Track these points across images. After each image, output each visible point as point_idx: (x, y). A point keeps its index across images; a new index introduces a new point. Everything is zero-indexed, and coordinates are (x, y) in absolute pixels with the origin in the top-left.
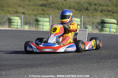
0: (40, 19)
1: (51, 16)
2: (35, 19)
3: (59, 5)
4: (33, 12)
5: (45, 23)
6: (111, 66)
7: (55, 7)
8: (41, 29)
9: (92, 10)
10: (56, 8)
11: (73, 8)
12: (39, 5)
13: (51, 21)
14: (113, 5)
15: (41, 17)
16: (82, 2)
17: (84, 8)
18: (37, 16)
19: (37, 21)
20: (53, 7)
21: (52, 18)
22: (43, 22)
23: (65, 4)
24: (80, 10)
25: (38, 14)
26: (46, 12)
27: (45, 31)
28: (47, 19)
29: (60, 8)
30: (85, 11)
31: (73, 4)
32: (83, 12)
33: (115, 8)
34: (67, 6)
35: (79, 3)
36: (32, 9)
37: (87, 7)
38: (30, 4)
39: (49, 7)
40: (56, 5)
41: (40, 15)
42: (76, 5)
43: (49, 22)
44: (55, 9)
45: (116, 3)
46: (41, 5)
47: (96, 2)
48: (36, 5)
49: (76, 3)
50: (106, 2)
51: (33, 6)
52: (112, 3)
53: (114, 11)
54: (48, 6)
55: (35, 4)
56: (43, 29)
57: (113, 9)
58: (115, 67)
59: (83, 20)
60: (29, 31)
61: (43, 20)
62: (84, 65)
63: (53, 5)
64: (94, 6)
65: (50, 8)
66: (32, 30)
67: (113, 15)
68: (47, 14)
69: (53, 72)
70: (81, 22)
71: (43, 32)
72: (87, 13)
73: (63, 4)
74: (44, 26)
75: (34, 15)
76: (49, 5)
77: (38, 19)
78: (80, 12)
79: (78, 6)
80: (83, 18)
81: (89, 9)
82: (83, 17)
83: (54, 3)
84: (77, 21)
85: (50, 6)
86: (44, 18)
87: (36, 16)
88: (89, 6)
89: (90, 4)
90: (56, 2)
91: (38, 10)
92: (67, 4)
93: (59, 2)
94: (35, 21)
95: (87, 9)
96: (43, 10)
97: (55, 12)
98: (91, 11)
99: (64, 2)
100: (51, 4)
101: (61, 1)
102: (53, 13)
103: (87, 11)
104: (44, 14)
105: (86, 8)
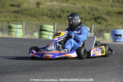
0: (13, 26)
1: (24, 23)
2: (8, 26)
3: (32, 12)
4: (6, 19)
5: (18, 29)
6: (85, 74)
7: (28, 13)
8: (14, 36)
9: (65, 17)
10: (29, 15)
11: (46, 15)
12: (12, 12)
13: (24, 28)
14: (85, 12)
15: (13, 24)
16: (55, 10)
17: (57, 15)
18: (10, 22)
19: (10, 27)
20: (25, 14)
21: (25, 25)
22: (16, 28)
23: (37, 11)
24: (53, 17)
25: (11, 21)
26: (18, 19)
27: (18, 38)
28: (20, 26)
29: (33, 14)
30: (58, 18)
31: (46, 11)
32: (55, 19)
33: (88, 16)
34: (40, 13)
35: (51, 10)
36: (5, 16)
37: (60, 14)
38: (3, 10)
39: (21, 14)
40: (29, 12)
41: (13, 22)
42: (48, 12)
43: (22, 29)
44: (27, 16)
45: (89, 11)
46: (14, 12)
47: (69, 9)
48: (8, 12)
49: (48, 10)
50: (79, 9)
51: (5, 12)
52: (84, 10)
53: (87, 18)
54: (20, 12)
55: (8, 10)
56: (16, 36)
57: (86, 17)
58: (89, 75)
59: (56, 28)
60: (2, 37)
61: (16, 27)
62: (57, 73)
63: (26, 12)
64: (67, 13)
65: (23, 14)
66: (5, 37)
67: (85, 23)
68: (20, 21)
69: (27, 80)
70: (54, 29)
71: (16, 38)
72: (60, 20)
73: (36, 11)
74: (17, 33)
75: (6, 21)
76: (22, 11)
77: (10, 26)
78: (52, 20)
79: (51, 13)
80: (56, 26)
81: (62, 16)
82: (56, 24)
83: (26, 10)
84: (50, 28)
85: (23, 13)
86: (17, 25)
87: (8, 23)
88: (61, 13)
89: (63, 11)
90: (29, 9)
91: (10, 16)
92: (39, 11)
93: (32, 9)
94: (8, 28)
95: (60, 17)
96: (16, 17)
97: (28, 19)
98: (63, 18)
99: (37, 9)
100: (24, 11)
101: (34, 8)
102: (26, 20)
103: (59, 19)
104: (16, 21)
105: (58, 15)
